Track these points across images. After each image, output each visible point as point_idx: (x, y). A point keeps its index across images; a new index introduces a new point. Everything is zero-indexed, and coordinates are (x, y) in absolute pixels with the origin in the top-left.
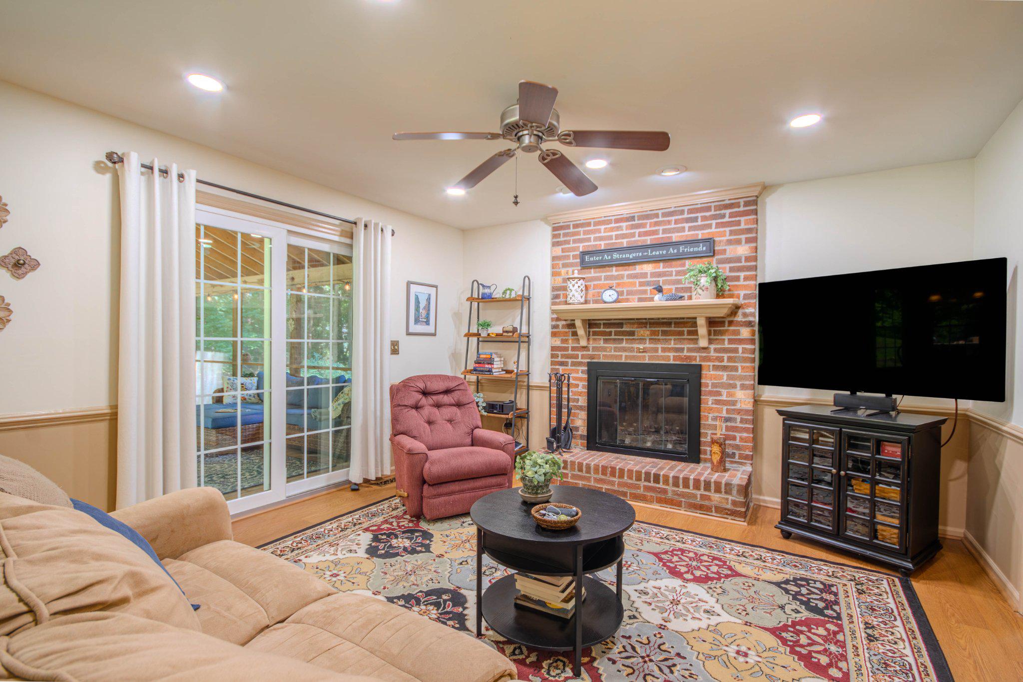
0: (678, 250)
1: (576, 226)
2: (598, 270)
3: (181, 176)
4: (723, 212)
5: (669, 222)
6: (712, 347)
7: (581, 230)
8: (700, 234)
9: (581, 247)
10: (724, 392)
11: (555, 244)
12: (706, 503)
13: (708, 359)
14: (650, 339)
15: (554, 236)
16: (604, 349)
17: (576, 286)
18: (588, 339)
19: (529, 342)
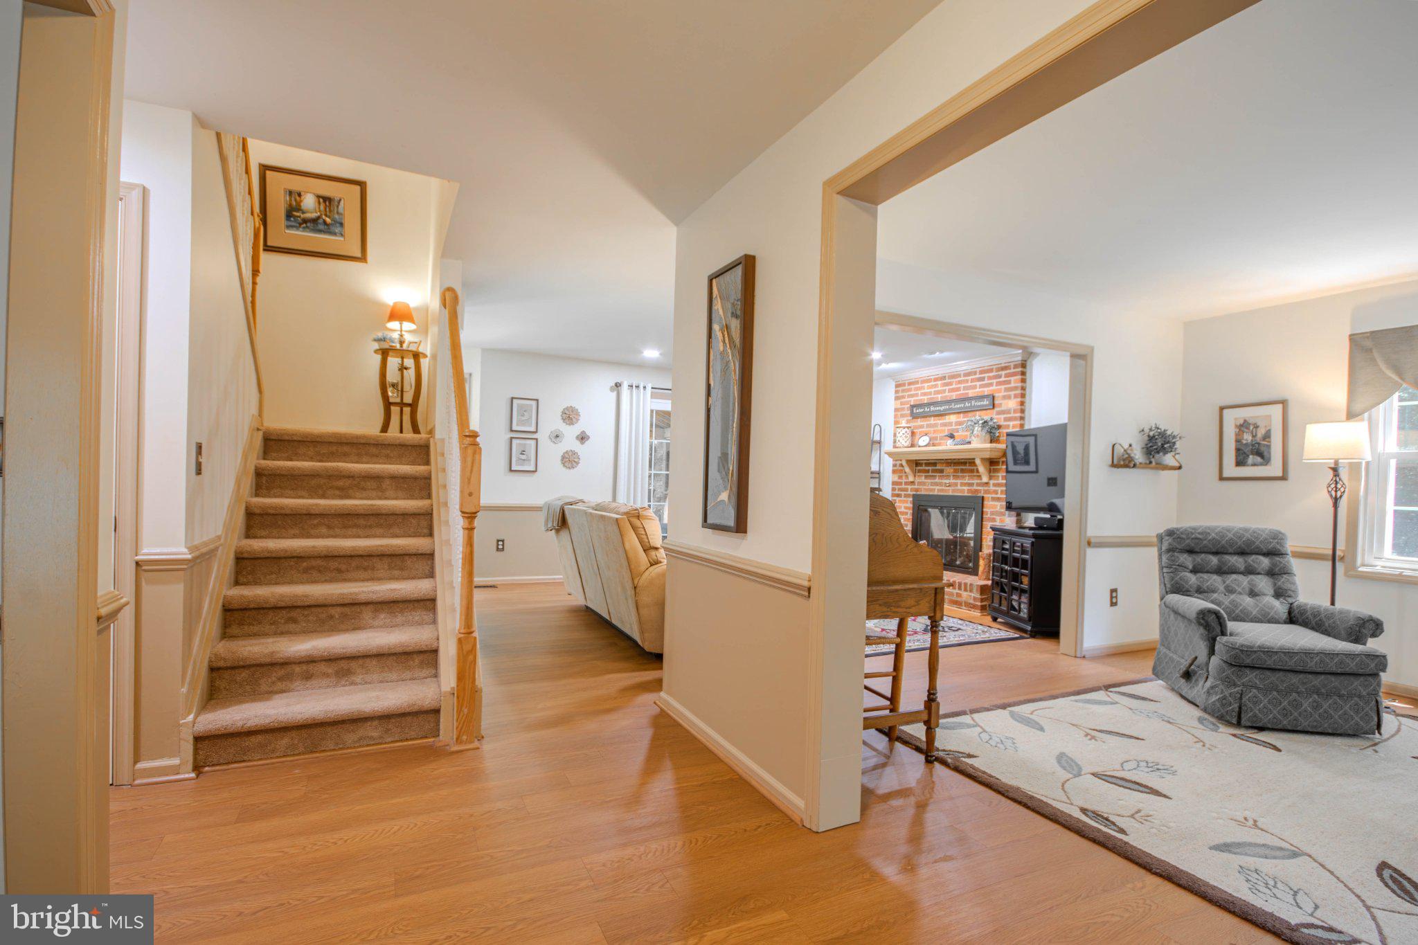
0: (971, 404)
1: (910, 384)
2: (923, 419)
3: (645, 387)
4: (1000, 373)
5: (967, 381)
6: (992, 482)
7: (913, 387)
8: (986, 391)
9: (913, 401)
10: (998, 518)
11: (897, 398)
12: (959, 599)
13: (987, 492)
14: (954, 476)
15: (897, 392)
16: (924, 484)
17: (901, 434)
18: (915, 476)
19: (879, 478)
